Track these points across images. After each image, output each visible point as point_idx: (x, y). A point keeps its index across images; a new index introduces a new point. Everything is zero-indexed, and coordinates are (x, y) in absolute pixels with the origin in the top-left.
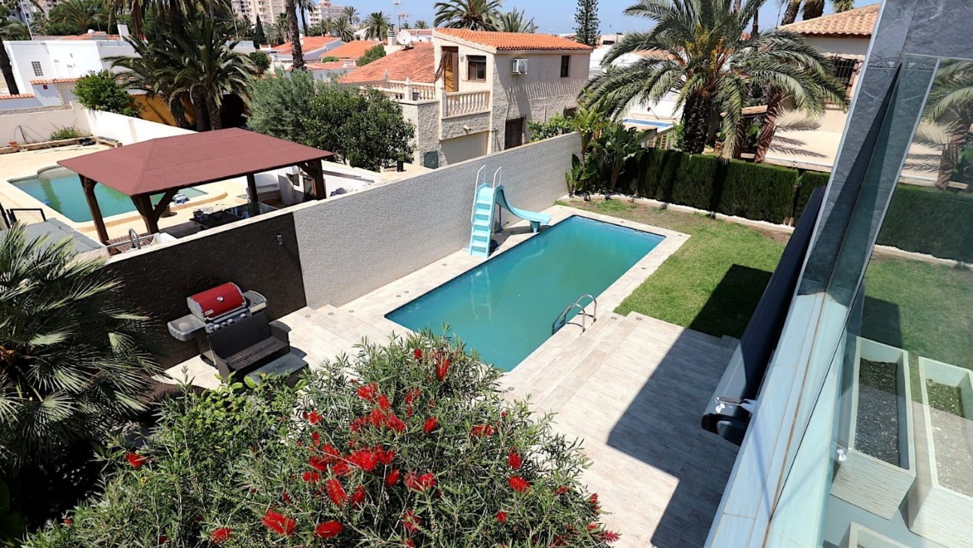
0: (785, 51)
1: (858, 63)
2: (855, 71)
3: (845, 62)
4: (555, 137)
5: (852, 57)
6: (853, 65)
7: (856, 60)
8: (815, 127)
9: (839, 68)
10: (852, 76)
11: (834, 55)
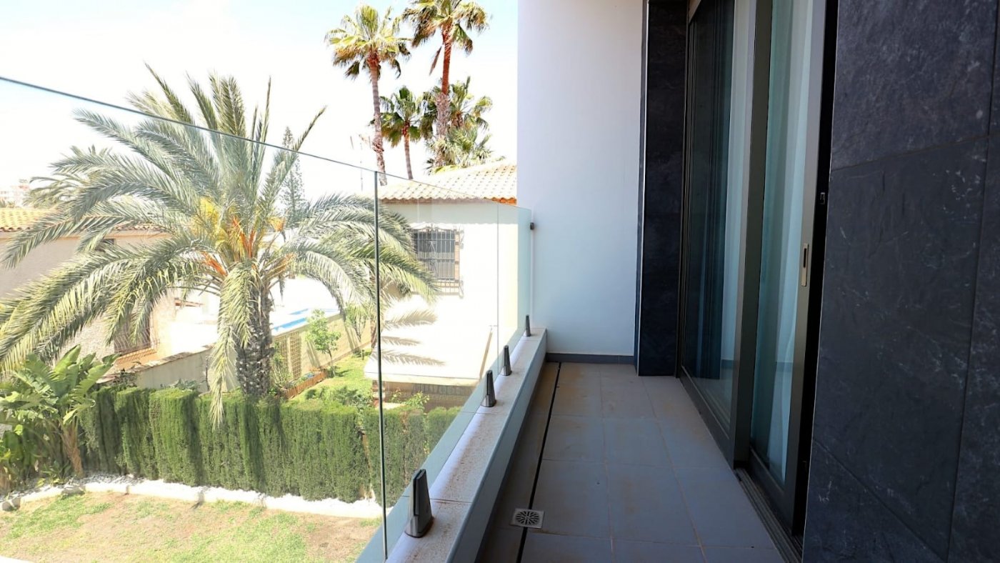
0: (344, 223)
1: (458, 233)
2: (457, 243)
3: (444, 234)
5: (450, 226)
6: (453, 237)
7: (455, 230)
8: (430, 319)
9: (439, 242)
10: (456, 250)
11: (429, 225)
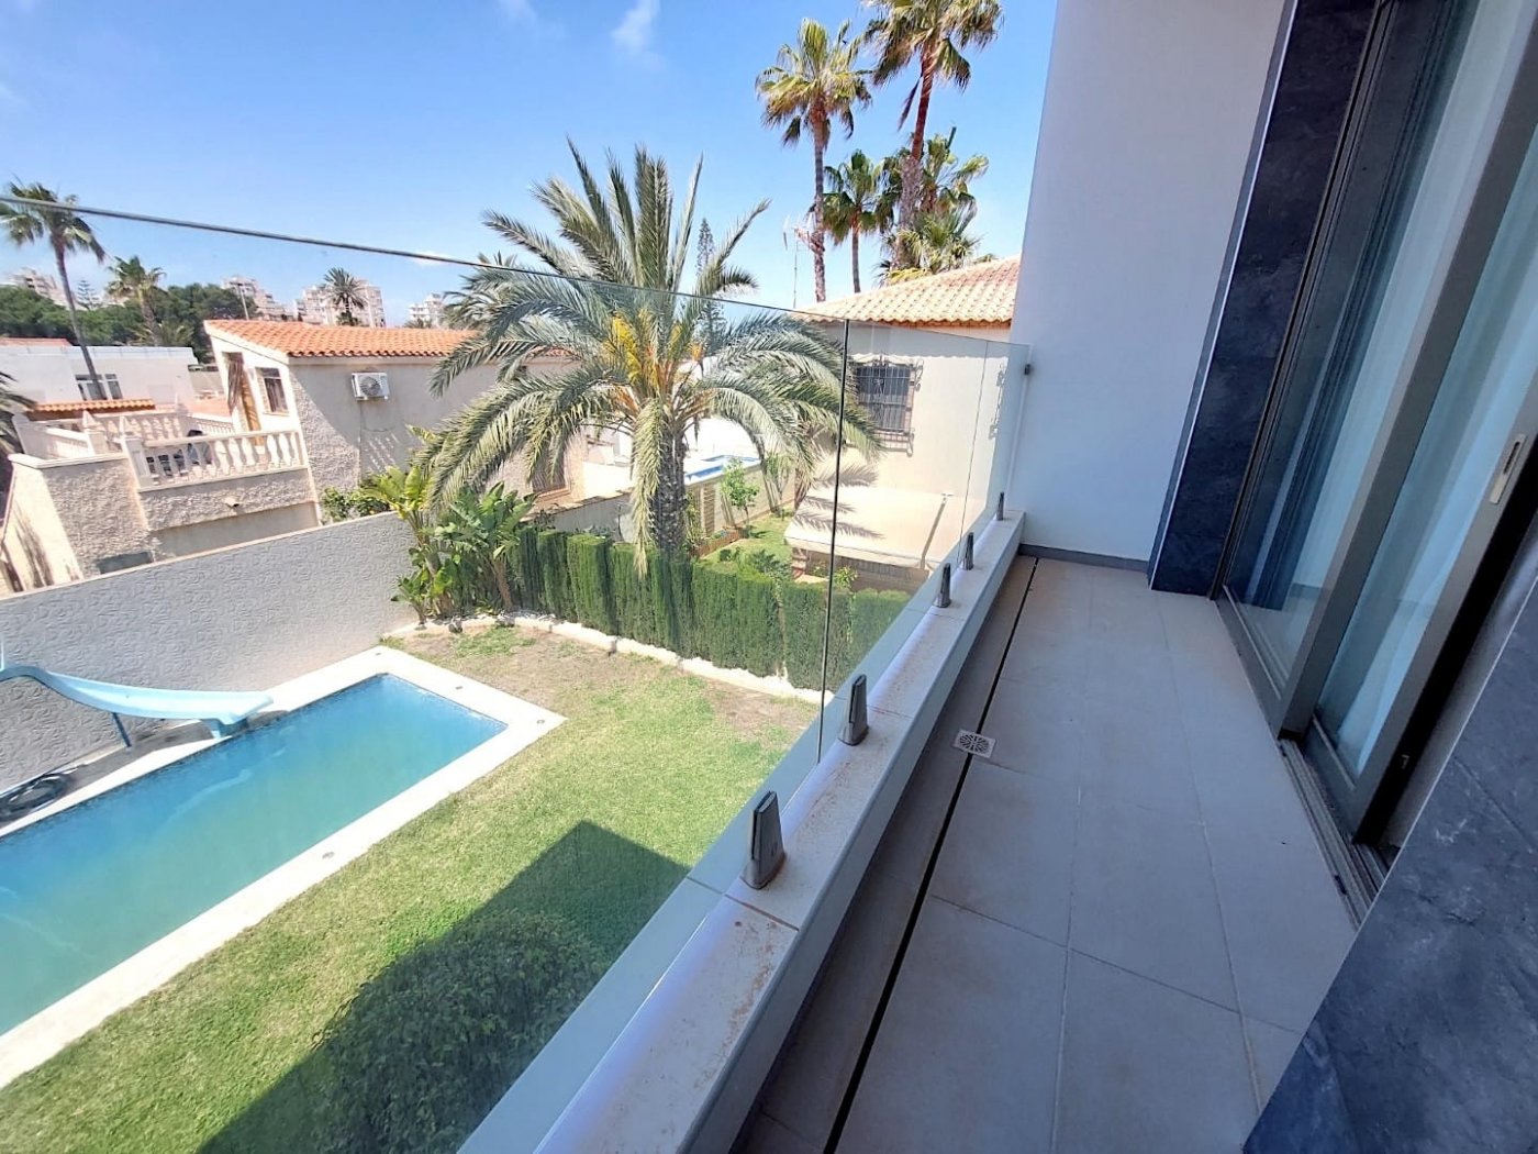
0: (772, 353)
1: (915, 370)
2: (912, 384)
4: (344, 522)
5: (905, 359)
6: (908, 374)
7: (911, 365)
9: (888, 380)
10: (910, 393)
11: (877, 357)
